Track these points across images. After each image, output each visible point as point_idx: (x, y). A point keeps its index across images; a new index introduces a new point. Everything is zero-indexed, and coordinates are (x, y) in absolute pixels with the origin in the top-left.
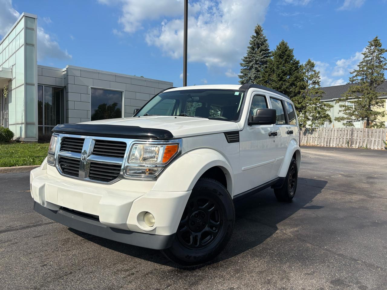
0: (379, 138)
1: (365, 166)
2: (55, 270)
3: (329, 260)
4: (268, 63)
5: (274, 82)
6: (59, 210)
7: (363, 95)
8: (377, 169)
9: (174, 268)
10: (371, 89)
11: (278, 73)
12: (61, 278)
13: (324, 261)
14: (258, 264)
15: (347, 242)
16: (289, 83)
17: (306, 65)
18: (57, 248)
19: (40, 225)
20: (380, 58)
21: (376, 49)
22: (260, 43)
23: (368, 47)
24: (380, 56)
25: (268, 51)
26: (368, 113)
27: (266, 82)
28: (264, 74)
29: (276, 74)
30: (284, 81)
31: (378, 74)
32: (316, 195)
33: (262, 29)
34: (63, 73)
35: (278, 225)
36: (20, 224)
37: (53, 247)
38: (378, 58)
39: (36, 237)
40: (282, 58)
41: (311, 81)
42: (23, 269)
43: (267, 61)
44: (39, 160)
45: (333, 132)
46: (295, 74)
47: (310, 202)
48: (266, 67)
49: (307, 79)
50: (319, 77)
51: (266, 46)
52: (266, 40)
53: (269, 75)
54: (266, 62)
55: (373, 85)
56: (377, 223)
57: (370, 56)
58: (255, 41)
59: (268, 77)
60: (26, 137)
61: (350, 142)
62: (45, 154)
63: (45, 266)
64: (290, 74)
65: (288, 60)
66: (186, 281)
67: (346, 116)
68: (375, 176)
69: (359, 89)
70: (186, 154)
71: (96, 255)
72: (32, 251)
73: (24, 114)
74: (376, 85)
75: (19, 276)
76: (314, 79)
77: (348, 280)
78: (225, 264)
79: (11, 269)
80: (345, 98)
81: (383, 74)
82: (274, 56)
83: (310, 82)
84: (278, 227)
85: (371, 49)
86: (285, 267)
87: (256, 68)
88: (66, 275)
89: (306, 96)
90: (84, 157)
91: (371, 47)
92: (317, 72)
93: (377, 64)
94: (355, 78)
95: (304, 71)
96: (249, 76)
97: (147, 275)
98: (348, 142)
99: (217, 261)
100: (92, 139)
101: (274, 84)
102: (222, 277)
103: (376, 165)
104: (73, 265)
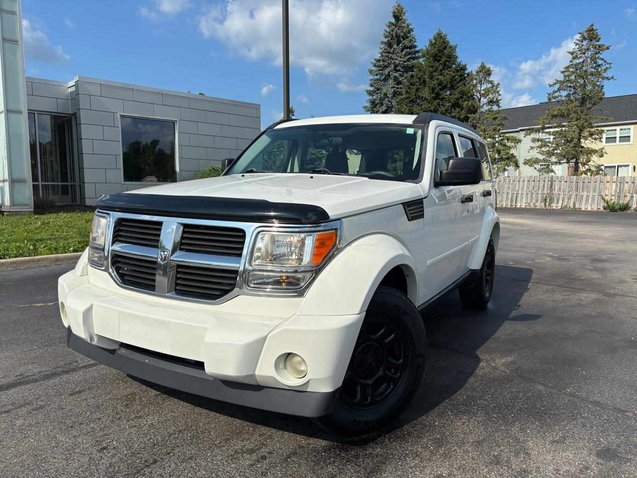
0: (594, 191)
1: (583, 240)
2: (126, 456)
3: (581, 414)
4: (415, 70)
5: (425, 102)
6: (119, 349)
7: (569, 122)
8: (601, 245)
9: (331, 443)
10: (582, 112)
11: (432, 86)
12: (140, 472)
13: (573, 416)
14: (468, 426)
15: (599, 379)
16: (450, 102)
17: (477, 72)
18: (117, 414)
19: (74, 370)
20: (598, 60)
21: (590, 44)
22: (402, 34)
23: (577, 42)
24: (597, 56)
25: (415, 48)
26: (577, 151)
27: (412, 101)
28: (409, 88)
29: (429, 87)
30: (442, 99)
31: (594, 85)
32: (522, 294)
33: (404, 10)
34: (70, 90)
35: (478, 352)
36: (38, 370)
37: (109, 411)
38: (594, 59)
39: (75, 393)
40: (438, 61)
41: (486, 100)
42: (67, 459)
43: (413, 67)
44: (45, 247)
45: (521, 183)
46: (461, 88)
47: (517, 308)
48: (412, 76)
49: (479, 96)
50: (498, 92)
51: (411, 41)
52: (412, 30)
53: (417, 90)
54: (411, 68)
55: (586, 105)
56: (635, 341)
57: (581, 57)
58: (393, 31)
59: (416, 93)
60: (13, 204)
61: (548, 199)
62: (51, 235)
63: (105, 451)
64: (452, 88)
65: (447, 63)
66: (359, 466)
67: (541, 157)
68: (604, 257)
69: (563, 111)
70: (348, 247)
71: (190, 424)
72: (74, 422)
73: (6, 164)
74: (591, 106)
75: (64, 474)
76: (491, 96)
77: (624, 450)
78: (416, 430)
79: (44, 460)
80: (540, 126)
81: (603, 86)
82: (424, 56)
83: (484, 100)
84: (481, 357)
85: (583, 45)
86: (515, 430)
87: (396, 79)
88: (147, 466)
89: (478, 125)
90: (163, 256)
91: (582, 42)
92: (496, 83)
93: (593, 70)
94: (556, 94)
95: (475, 82)
96: (384, 91)
97: (289, 458)
98: (546, 200)
99: (400, 426)
100: (178, 223)
101: (425, 105)
102: (417, 455)
103: (597, 238)
104: (155, 445)
